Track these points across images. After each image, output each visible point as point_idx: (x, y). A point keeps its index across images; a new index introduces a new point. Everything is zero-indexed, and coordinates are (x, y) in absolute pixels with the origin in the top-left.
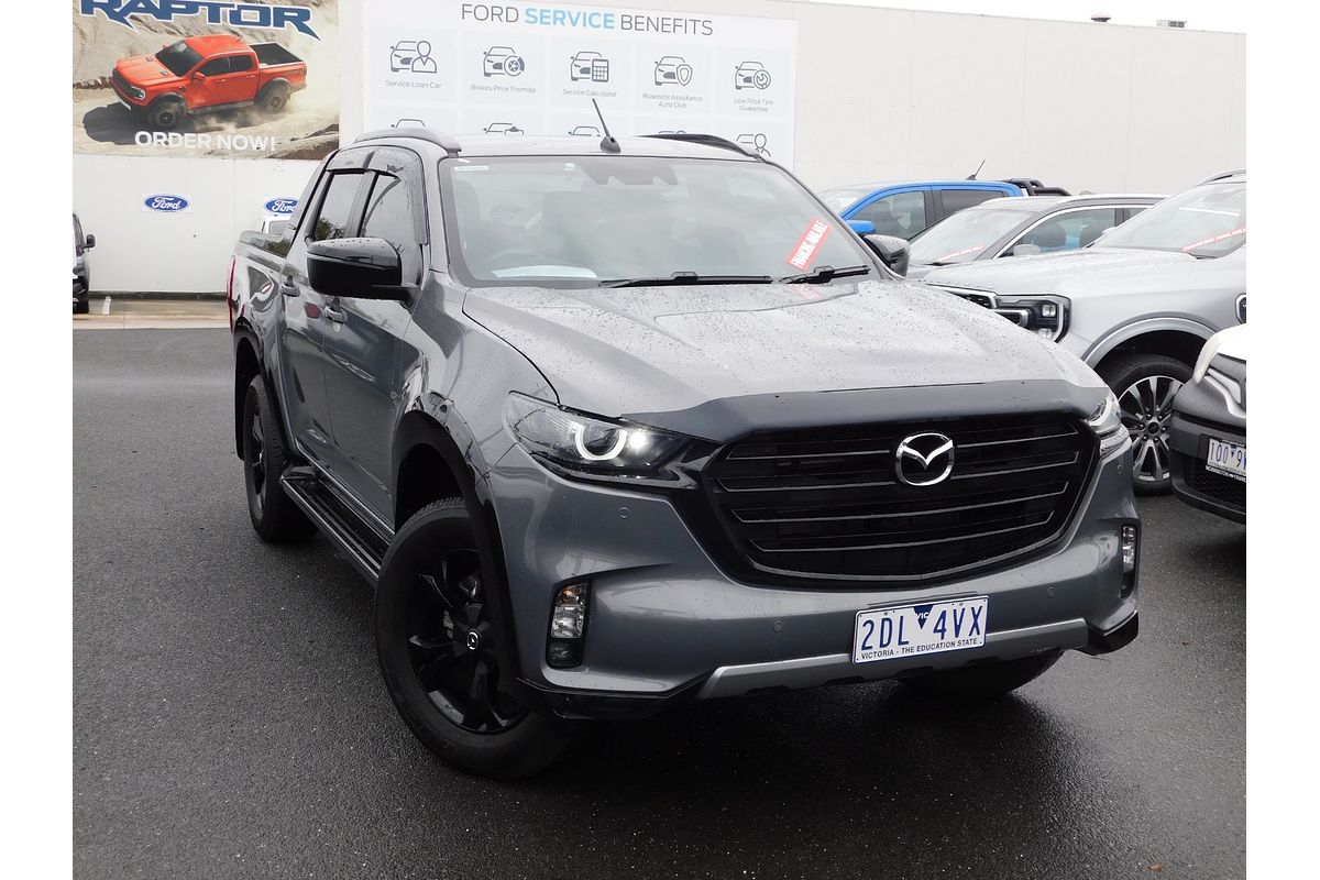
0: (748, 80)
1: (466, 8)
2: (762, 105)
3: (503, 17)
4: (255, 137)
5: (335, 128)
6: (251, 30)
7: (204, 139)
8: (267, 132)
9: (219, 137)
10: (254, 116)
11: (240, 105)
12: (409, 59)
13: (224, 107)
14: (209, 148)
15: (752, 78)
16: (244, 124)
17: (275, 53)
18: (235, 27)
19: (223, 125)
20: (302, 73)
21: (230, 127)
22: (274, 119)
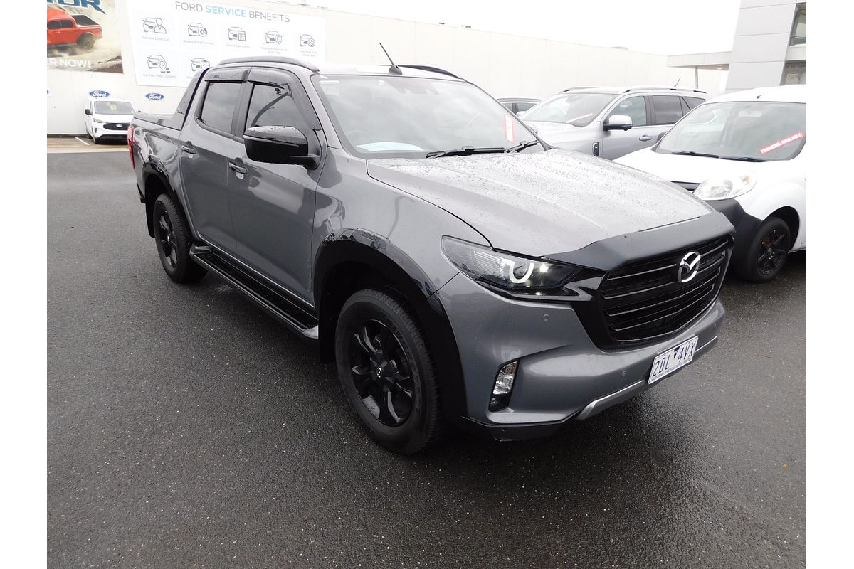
0: (305, 43)
1: (178, 4)
2: (312, 54)
3: (195, 9)
4: (79, 60)
5: (119, 58)
6: (71, 8)
7: (53, 61)
8: (84, 59)
9: (61, 60)
10: (78, 50)
11: (69, 45)
12: (152, 26)
13: (61, 45)
14: (56, 65)
15: (307, 42)
16: (73, 54)
17: (84, 20)
18: (61, 5)
19: (62, 54)
20: (99, 31)
21: (66, 55)
22: (88, 52)
